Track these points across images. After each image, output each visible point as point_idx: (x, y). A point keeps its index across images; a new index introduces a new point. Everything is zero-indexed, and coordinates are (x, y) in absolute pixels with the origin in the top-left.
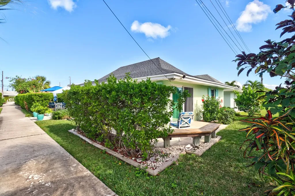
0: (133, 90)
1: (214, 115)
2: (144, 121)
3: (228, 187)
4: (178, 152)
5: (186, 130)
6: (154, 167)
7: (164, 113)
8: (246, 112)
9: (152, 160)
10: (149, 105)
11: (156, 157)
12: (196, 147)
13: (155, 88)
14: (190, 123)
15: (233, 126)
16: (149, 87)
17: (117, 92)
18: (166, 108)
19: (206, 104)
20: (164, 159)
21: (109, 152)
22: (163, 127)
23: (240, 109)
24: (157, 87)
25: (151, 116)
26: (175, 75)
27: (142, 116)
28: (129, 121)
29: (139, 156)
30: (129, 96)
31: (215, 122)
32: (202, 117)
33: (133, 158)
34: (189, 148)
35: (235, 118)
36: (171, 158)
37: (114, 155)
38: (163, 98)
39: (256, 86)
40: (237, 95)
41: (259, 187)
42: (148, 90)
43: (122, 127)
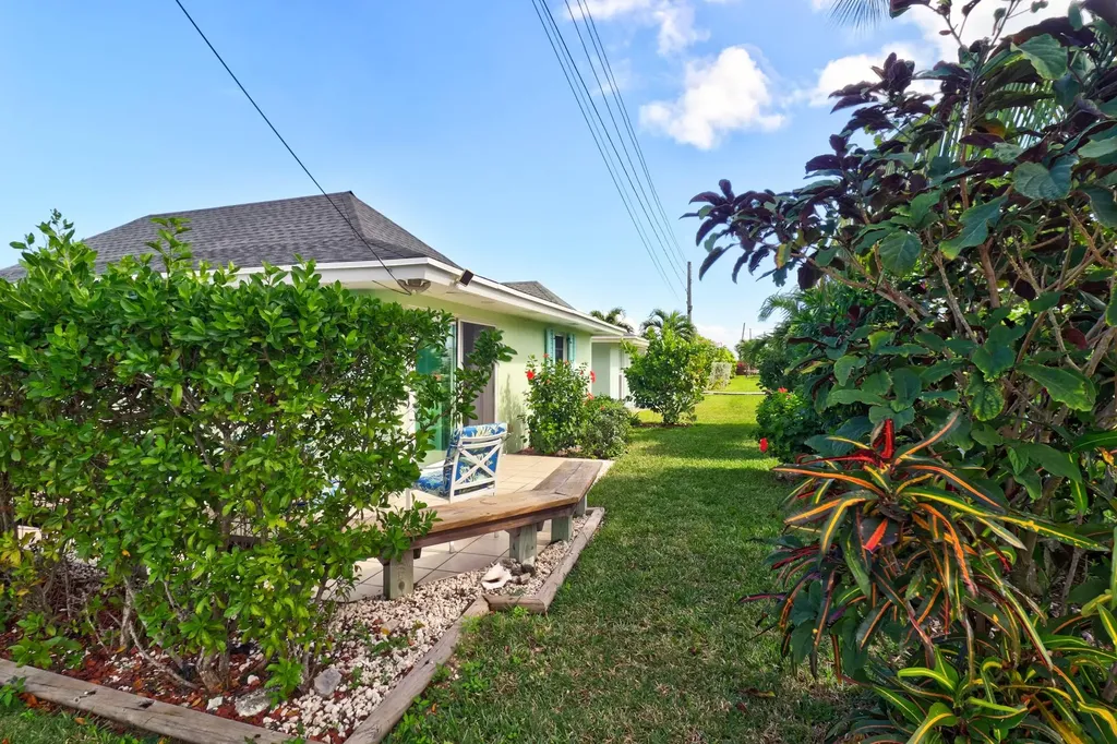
0: (206, 320)
1: (569, 427)
2: (280, 495)
3: (673, 736)
4: (453, 611)
5: (481, 501)
6: (341, 727)
7: (387, 439)
8: (656, 411)
9: (327, 684)
10: (311, 403)
11: (346, 660)
12: (525, 570)
13: (344, 317)
14: (494, 470)
15: (629, 463)
16: (312, 308)
17: (96, 330)
18: (400, 416)
19: (543, 390)
20: (389, 667)
21: (47, 694)
22: (385, 505)
23: (641, 403)
24: (355, 308)
25: (317, 456)
26: (429, 266)
27: (263, 472)
28: (179, 501)
29: (251, 679)
30: (176, 354)
31: (571, 455)
32: (527, 436)
33: (214, 703)
34: (496, 580)
35: (631, 435)
36: (426, 648)
37: (85, 704)
38: (388, 367)
39: (676, 329)
40: (632, 356)
41: (771, 698)
42: (303, 323)
43: (128, 538)
